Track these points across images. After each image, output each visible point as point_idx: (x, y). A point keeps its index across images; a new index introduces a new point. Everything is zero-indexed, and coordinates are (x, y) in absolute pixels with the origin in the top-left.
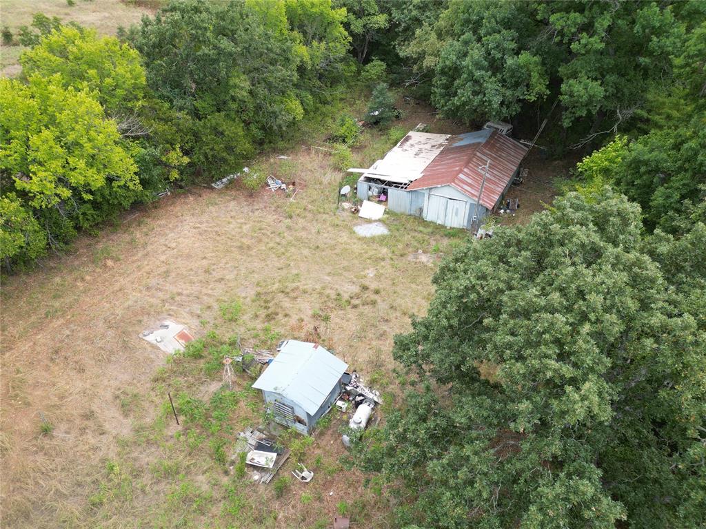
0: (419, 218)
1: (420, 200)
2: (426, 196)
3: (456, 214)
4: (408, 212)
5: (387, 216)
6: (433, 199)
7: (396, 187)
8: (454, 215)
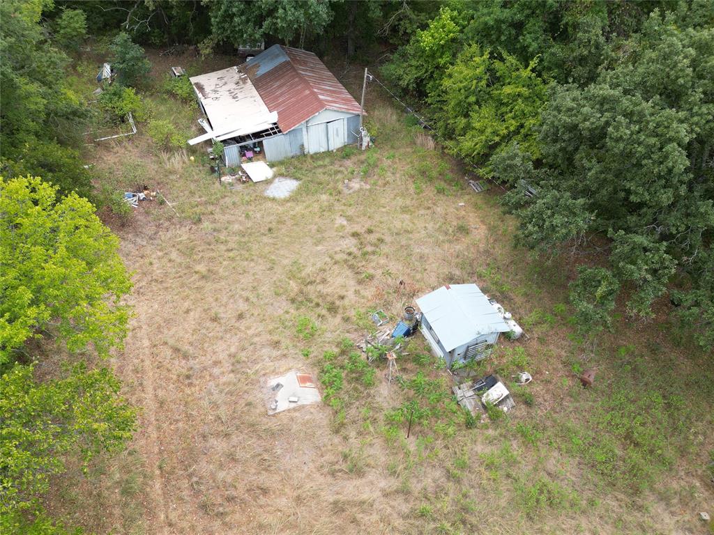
0: (302, 155)
1: (299, 138)
2: (304, 130)
3: (337, 135)
4: (290, 155)
5: (275, 169)
6: (312, 130)
7: (267, 135)
8: (335, 136)
